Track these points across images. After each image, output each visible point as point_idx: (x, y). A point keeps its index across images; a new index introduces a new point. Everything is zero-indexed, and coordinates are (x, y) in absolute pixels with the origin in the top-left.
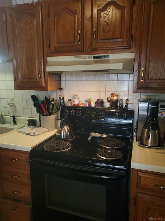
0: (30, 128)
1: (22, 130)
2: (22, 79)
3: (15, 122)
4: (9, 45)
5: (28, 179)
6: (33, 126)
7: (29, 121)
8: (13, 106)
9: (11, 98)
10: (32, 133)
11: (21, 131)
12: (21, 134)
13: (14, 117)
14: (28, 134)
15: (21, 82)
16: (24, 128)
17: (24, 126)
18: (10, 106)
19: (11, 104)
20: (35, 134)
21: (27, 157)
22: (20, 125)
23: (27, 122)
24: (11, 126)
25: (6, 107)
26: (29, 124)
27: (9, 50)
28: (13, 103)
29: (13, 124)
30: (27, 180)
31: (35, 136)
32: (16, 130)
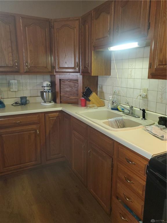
0: (159, 128)
1: (149, 128)
2: (159, 65)
3: (144, 117)
4: (149, 24)
5: (143, 192)
6: (164, 126)
7: (161, 118)
8: (145, 98)
9: (145, 89)
10: (160, 135)
11: (147, 129)
12: (147, 133)
13: (144, 111)
14: (155, 135)
15: (156, 69)
16: (152, 126)
17: (154, 124)
18: (143, 97)
19: (143, 96)
20: (163, 137)
21: (145, 165)
22: (149, 121)
23: (158, 120)
24: (140, 120)
25: (138, 98)
26: (160, 123)
27: (149, 29)
28: (145, 94)
29: (142, 119)
30: (141, 192)
31: (163, 140)
32: (143, 126)
